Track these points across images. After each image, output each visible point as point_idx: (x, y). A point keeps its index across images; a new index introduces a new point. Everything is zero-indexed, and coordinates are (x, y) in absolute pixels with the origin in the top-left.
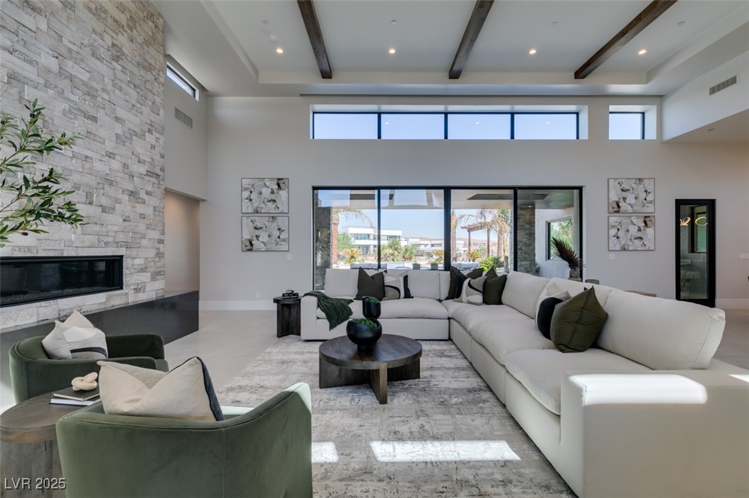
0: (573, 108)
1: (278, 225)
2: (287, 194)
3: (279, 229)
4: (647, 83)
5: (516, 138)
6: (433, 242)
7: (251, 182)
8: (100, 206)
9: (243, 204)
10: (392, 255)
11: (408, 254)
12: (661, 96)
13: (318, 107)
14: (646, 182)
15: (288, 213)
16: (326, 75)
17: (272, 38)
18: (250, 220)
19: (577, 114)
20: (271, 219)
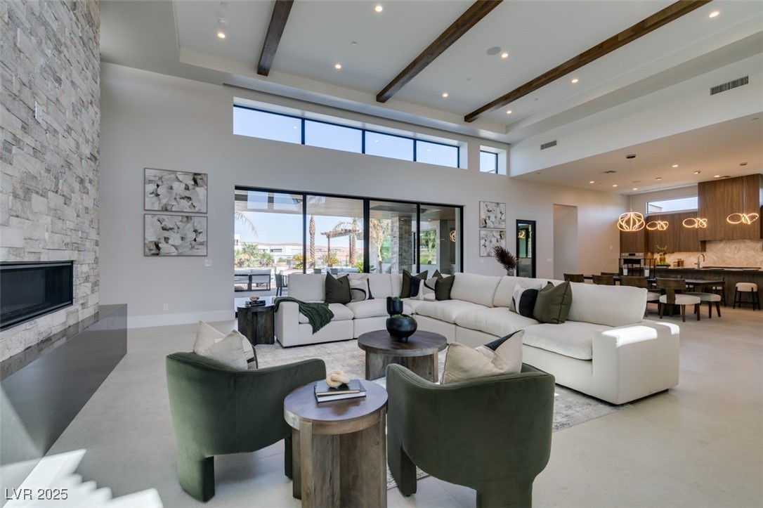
0: (455, 142)
1: (194, 227)
2: (206, 192)
3: (195, 231)
4: (506, 133)
5: (417, 161)
6: (273, 248)
7: (158, 173)
8: (63, 195)
9: (146, 199)
10: (248, 260)
11: (265, 259)
12: (509, 144)
13: (237, 100)
14: (501, 205)
15: (206, 213)
16: (263, 71)
17: (223, 21)
18: (156, 218)
19: (458, 148)
20: (185, 219)
